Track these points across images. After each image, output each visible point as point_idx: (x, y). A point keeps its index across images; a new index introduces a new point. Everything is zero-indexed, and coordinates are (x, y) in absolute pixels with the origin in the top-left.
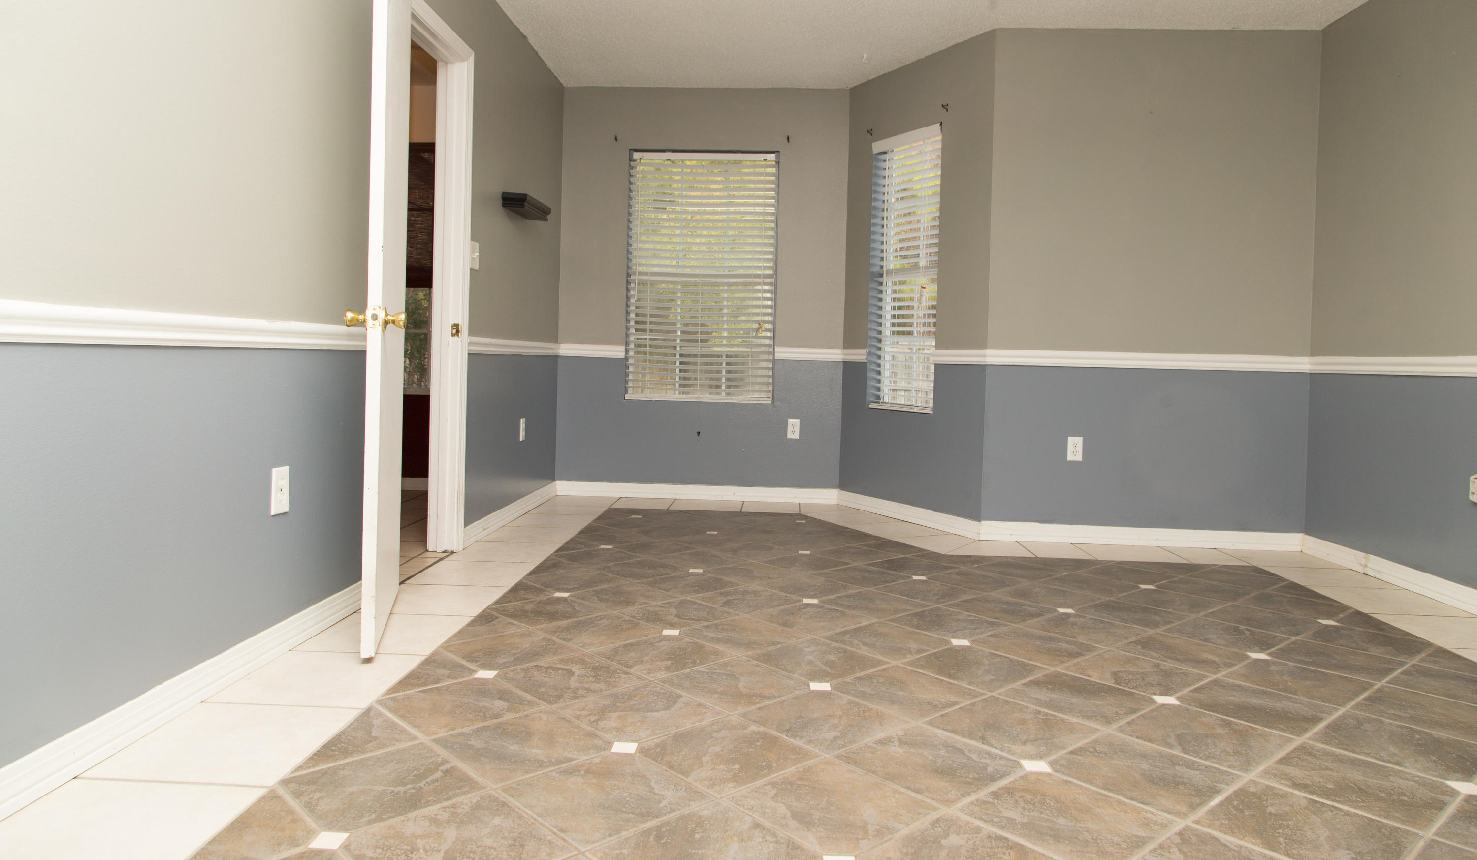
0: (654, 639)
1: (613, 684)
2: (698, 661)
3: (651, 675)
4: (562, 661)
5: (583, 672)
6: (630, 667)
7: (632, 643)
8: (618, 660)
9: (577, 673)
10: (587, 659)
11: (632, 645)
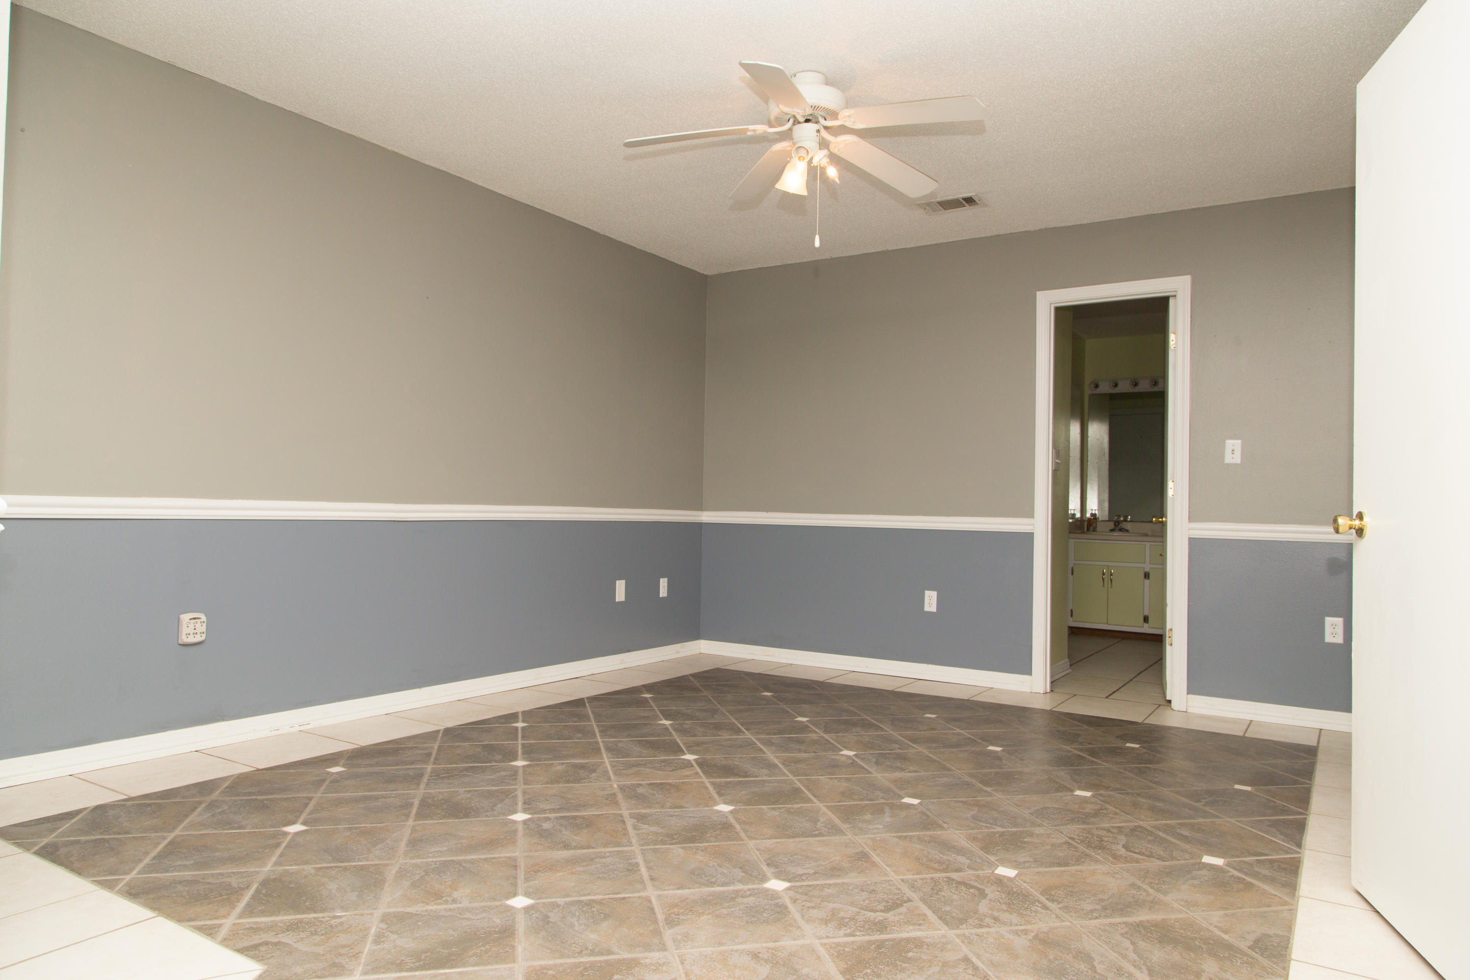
0: (1030, 867)
1: (1085, 831)
2: (997, 835)
3: (1048, 832)
4: (1137, 861)
5: (1114, 847)
6: (1067, 843)
7: (1058, 867)
8: (1078, 851)
9: (1120, 847)
10: (1110, 858)
11: (1058, 863)
